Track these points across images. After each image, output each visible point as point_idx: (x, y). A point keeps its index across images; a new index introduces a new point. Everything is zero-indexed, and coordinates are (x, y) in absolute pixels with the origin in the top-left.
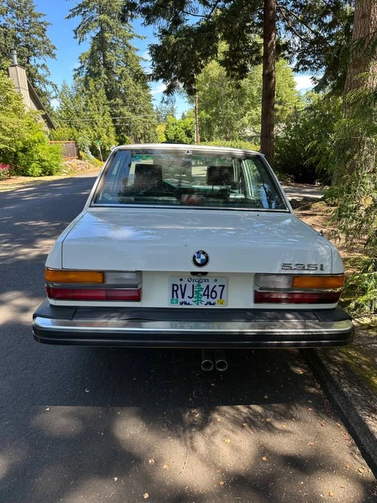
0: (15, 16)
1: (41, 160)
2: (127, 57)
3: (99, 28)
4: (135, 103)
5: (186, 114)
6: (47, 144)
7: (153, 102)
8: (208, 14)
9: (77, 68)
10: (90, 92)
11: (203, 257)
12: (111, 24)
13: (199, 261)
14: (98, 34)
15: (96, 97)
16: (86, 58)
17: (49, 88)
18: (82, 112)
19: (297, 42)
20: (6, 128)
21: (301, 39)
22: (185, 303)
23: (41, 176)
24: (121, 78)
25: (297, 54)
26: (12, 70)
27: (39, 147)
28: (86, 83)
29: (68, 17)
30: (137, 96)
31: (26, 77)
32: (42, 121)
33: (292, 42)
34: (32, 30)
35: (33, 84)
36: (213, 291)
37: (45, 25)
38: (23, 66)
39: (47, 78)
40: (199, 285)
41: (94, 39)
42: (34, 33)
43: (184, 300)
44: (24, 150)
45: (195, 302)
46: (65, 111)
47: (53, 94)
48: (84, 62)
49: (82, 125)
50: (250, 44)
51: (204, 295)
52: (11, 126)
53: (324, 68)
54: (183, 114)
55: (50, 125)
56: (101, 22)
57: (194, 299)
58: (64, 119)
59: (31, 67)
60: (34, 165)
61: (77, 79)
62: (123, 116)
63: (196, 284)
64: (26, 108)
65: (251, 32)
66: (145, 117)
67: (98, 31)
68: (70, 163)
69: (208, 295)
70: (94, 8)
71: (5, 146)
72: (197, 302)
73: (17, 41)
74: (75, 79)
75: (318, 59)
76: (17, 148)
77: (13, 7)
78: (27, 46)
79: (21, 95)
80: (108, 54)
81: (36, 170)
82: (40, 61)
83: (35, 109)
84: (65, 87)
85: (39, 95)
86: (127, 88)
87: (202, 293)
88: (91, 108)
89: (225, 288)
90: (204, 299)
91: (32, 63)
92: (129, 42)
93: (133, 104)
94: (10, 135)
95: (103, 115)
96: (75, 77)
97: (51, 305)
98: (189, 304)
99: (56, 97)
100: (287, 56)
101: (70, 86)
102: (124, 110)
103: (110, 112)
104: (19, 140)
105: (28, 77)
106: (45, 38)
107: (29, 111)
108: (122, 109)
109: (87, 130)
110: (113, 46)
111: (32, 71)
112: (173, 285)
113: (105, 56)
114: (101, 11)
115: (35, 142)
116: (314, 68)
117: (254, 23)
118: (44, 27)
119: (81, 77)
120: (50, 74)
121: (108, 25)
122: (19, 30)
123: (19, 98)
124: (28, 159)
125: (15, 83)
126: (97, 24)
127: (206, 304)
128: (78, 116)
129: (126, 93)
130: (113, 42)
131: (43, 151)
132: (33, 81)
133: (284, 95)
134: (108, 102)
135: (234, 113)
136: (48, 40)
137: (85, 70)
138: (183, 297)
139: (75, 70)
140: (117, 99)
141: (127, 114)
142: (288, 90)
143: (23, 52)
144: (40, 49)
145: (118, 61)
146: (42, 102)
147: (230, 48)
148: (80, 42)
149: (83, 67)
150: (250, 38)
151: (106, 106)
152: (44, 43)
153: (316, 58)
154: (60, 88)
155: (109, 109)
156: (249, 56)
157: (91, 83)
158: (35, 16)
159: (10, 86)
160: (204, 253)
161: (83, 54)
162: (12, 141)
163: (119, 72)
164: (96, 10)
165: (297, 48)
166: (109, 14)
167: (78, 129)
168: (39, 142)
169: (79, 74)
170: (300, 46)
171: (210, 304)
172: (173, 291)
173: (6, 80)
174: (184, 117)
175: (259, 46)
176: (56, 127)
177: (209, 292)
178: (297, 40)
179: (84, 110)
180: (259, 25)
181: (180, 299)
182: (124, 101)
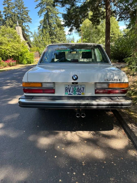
0: (17, 9)
1: (27, 59)
2: (56, 21)
3: (47, 11)
4: (60, 37)
5: (78, 40)
6: (29, 53)
7: (66, 37)
8: (85, 1)
9: (39, 26)
10: (44, 34)
11: (76, 77)
12: (51, 9)
13: (74, 78)
14: (46, 13)
15: (46, 36)
16: (42, 22)
17: (30, 34)
18: (41, 41)
19: (119, 10)
20: (15, 47)
21: (120, 9)
22: (70, 94)
23: (27, 64)
24: (54, 28)
25: (119, 14)
26: (16, 27)
27: (26, 54)
28: (42, 31)
29: (36, 8)
30: (60, 35)
31: (21, 30)
32: (27, 45)
33: (116, 10)
34: (23, 13)
35: (24, 32)
36: (80, 90)
37: (28, 11)
38: (20, 26)
39: (29, 30)
40: (75, 88)
41: (45, 15)
42: (24, 14)
43: (70, 93)
44: (21, 55)
45: (74, 94)
46: (35, 41)
47: (31, 36)
48: (42, 23)
49: (41, 46)
50: (101, 12)
51: (77, 91)
52: (16, 47)
53: (129, 19)
54: (77, 41)
55: (30, 46)
56: (47, 9)
57: (73, 93)
58: (35, 44)
59: (23, 26)
60: (24, 60)
61: (39, 30)
62: (56, 42)
63: (74, 87)
64: (21, 40)
65: (101, 7)
66: (63, 42)
67: (46, 12)
68: (37, 59)
69: (78, 91)
70: (45, 4)
71: (14, 54)
72: (75, 94)
73: (18, 18)
74: (38, 30)
75: (127, 16)
76: (18, 54)
77: (17, 6)
78: (22, 19)
79: (19, 36)
80: (50, 20)
81: (25, 62)
82: (26, 24)
83: (24, 40)
84: (35, 33)
85: (26, 36)
86: (56, 32)
87: (76, 90)
88: (44, 40)
89: (84, 89)
90: (77, 93)
91: (23, 25)
92: (57, 15)
93: (59, 38)
94: (16, 50)
95: (49, 42)
96: (38, 29)
97: (25, 95)
98: (72, 95)
99: (32, 37)
100: (115, 15)
101: (37, 32)
102: (56, 40)
103: (51, 41)
104: (19, 52)
105: (22, 30)
106: (28, 16)
107: (22, 41)
108: (55, 40)
109: (43, 48)
110: (52, 17)
111: (24, 28)
112: (66, 88)
113: (49, 21)
114: (47, 5)
115: (25, 52)
116: (125, 19)
117: (102, 4)
118: (27, 12)
119: (40, 29)
120: (30, 29)
121: (50, 10)
122: (19, 14)
123: (19, 37)
124: (22, 58)
125: (17, 32)
126: (46, 10)
127: (78, 95)
128: (40, 43)
129: (56, 34)
130: (52, 16)
131: (27, 55)
132: (24, 31)
133: (115, 31)
134: (50, 37)
135: (96, 39)
136: (29, 16)
137: (42, 26)
138: (69, 92)
139: (39, 27)
140: (53, 36)
141: (57, 41)
142: (116, 29)
143: (20, 21)
144: (26, 20)
145: (53, 22)
146: (27, 39)
147: (93, 14)
148: (40, 16)
149: (41, 25)
150: (100, 9)
151: (49, 39)
152: (27, 18)
153: (126, 15)
154: (33, 33)
155: (50, 40)
156: (100, 16)
157: (44, 31)
158: (24, 8)
159: (16, 33)
160: (76, 75)
161: (41, 21)
162: (17, 52)
163: (54, 26)
164: (45, 5)
165: (118, 12)
166: (50, 6)
167: (40, 47)
168: (26, 52)
169: (40, 28)
170: (120, 11)
171: (79, 94)
172: (66, 90)
173: (15, 31)
174: (77, 42)
175: (104, 12)
176: (32, 47)
177: (79, 90)
178: (118, 9)
179: (42, 41)
180: (104, 5)
181: (68, 93)
182: (56, 37)
